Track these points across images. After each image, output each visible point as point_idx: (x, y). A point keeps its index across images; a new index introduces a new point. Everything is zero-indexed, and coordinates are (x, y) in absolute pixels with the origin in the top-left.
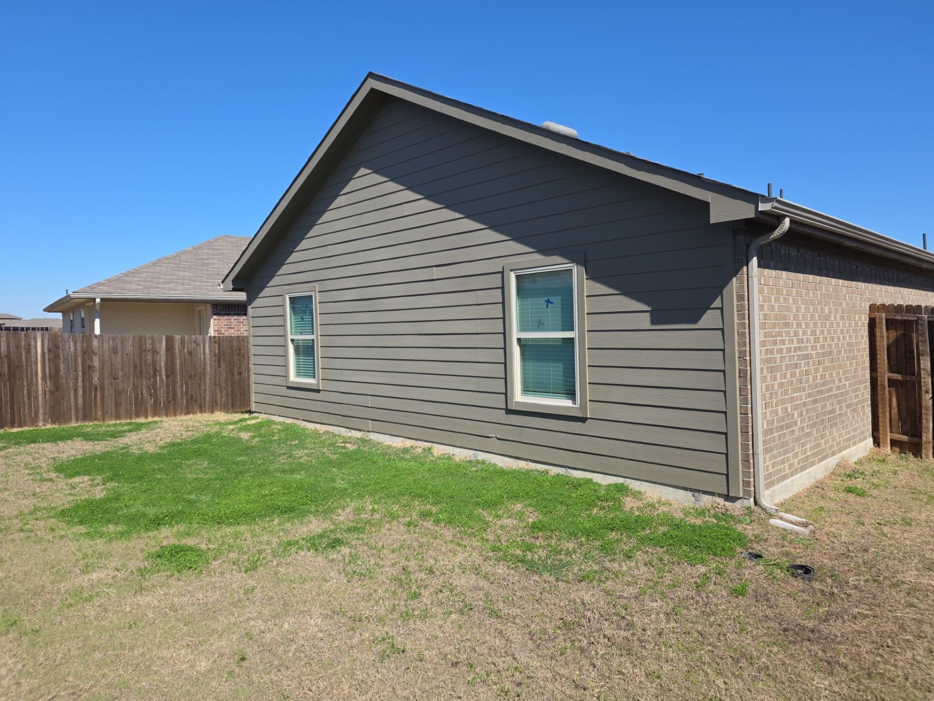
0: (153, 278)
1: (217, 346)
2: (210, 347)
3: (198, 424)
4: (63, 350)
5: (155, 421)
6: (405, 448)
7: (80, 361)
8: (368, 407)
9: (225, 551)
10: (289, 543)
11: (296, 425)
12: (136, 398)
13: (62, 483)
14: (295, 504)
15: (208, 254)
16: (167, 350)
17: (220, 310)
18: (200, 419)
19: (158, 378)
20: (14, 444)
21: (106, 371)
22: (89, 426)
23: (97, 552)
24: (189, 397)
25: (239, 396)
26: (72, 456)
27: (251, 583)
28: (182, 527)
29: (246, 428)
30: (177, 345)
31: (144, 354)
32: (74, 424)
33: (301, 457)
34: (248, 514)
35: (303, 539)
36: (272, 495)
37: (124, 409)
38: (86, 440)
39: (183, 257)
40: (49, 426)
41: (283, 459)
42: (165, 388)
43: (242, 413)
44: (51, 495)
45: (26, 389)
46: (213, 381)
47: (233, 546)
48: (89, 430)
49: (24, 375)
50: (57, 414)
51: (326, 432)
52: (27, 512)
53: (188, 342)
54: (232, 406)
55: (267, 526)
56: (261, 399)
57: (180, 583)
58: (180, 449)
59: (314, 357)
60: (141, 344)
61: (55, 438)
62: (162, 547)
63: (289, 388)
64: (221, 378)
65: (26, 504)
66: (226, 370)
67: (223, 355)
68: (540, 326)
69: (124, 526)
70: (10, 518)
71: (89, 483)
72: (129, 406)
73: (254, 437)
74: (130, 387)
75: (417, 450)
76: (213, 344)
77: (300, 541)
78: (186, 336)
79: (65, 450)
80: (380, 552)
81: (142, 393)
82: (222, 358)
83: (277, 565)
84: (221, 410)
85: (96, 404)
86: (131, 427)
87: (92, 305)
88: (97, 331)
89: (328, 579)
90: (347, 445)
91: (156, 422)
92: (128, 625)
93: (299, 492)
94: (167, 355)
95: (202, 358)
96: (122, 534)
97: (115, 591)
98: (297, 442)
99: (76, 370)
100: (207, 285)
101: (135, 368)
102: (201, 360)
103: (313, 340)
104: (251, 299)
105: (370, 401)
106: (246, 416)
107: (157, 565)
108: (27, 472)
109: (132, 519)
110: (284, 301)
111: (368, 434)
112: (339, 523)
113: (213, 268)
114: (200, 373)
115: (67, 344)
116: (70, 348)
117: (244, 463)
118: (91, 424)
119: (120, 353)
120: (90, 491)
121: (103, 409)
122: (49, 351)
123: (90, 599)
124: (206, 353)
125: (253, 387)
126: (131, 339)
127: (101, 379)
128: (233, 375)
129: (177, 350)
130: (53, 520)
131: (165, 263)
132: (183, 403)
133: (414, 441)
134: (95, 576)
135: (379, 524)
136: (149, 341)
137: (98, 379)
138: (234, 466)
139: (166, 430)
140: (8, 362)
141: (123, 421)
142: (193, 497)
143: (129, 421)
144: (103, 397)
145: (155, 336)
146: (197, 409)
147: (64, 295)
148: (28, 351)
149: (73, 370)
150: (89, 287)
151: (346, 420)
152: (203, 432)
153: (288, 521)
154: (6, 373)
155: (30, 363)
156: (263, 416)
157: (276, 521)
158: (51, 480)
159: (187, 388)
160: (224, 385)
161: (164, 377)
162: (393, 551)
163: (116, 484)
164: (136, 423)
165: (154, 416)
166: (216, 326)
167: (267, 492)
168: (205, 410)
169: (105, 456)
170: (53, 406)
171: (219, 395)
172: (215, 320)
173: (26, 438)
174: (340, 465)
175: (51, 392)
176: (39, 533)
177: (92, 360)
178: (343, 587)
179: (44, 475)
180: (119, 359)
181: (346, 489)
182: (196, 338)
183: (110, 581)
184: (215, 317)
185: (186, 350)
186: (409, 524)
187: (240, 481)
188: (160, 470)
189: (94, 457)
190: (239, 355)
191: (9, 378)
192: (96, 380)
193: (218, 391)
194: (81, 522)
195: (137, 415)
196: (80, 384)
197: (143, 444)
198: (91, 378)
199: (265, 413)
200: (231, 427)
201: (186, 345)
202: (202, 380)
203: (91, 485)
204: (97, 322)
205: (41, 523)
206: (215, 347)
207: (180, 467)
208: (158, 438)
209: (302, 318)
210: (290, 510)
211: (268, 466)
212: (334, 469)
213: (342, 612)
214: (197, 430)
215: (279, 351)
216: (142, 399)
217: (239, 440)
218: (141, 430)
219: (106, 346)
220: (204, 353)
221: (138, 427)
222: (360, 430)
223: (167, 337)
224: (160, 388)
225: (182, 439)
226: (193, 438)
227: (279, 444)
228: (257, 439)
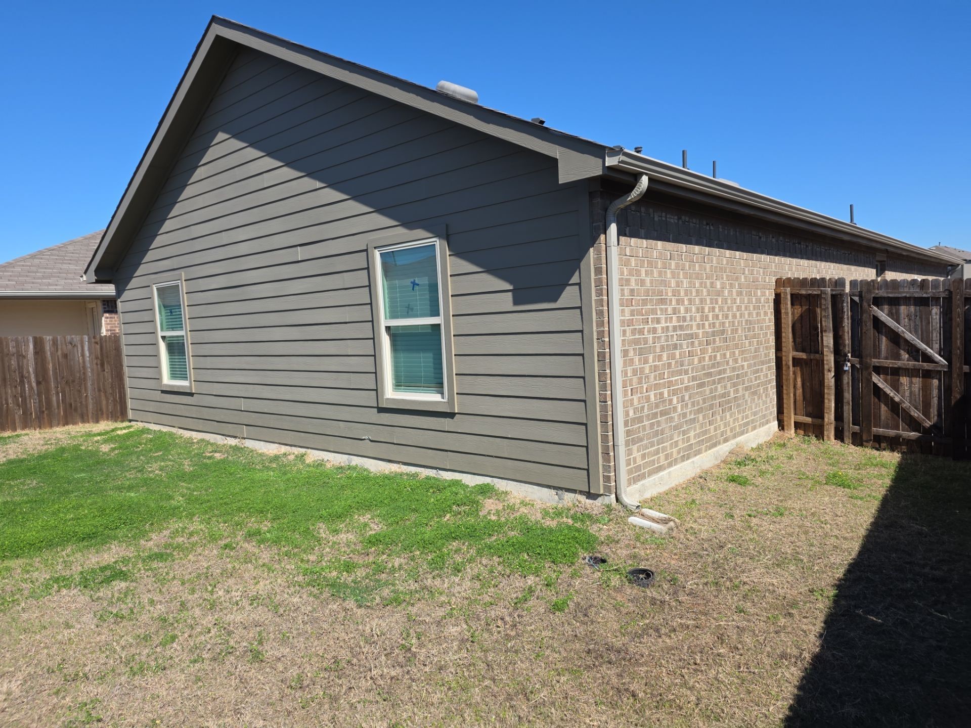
0: (29, 272)
1: (98, 347)
2: (90, 349)
3: (62, 437)
5: (19, 435)
6: (276, 456)
8: (242, 411)
11: (171, 433)
12: (1, 409)
16: (36, 353)
17: (111, 306)
19: (27, 386)
24: (68, 406)
29: (113, 440)
30: (48, 347)
31: (6, 358)
42: (36, 397)
46: (96, 386)
51: (201, 440)
53: (61, 344)
54: (122, 414)
56: (136, 405)
59: (185, 356)
63: (163, 392)
64: (106, 383)
66: (112, 374)
67: (107, 357)
68: (409, 312)
73: (114, 450)
75: (289, 457)
76: (93, 345)
78: (59, 337)
81: (7, 404)
82: (105, 360)
84: (108, 419)
90: (217, 454)
93: (116, 513)
94: (36, 359)
95: (81, 361)
98: (161, 453)
102: (79, 363)
103: (183, 337)
104: (119, 292)
105: (243, 404)
106: (120, 425)
110: (152, 292)
111: (244, 441)
114: (80, 378)
117: (80, 481)
124: (85, 356)
125: (129, 393)
129: (49, 353)
132: (59, 413)
133: (289, 447)
136: (12, 344)
138: (65, 485)
139: (20, 445)
145: (20, 338)
146: (78, 419)
151: (221, 426)
152: (62, 444)
156: (138, 425)
159: (64, 396)
160: (110, 391)
161: (34, 385)
165: (22, 429)
166: (109, 324)
168: (88, 419)
172: (107, 318)
182: (72, 339)
184: (107, 315)
185: (59, 353)
195: (3, 429)
199: (142, 422)
201: (59, 347)
202: (83, 387)
206: (96, 349)
209: (172, 312)
215: (149, 350)
216: (7, 410)
217: (96, 454)
220: (83, 355)
222: (235, 437)
223: (35, 338)
224: (30, 396)
226: (43, 453)
228: (116, 452)
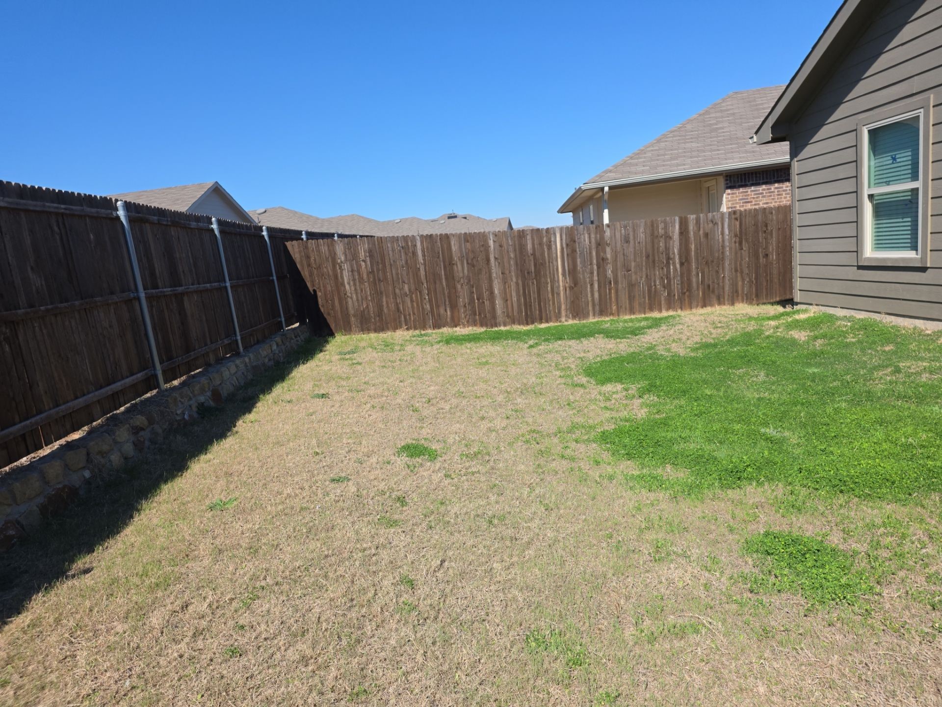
0: (659, 156)
1: (738, 223)
2: (729, 226)
3: (725, 319)
4: (579, 243)
5: (671, 316)
7: (594, 253)
11: (875, 320)
12: (650, 291)
13: (594, 389)
15: (717, 118)
16: (681, 233)
17: (734, 181)
18: (720, 312)
19: (672, 267)
20: (545, 340)
21: (618, 263)
22: (606, 321)
24: (706, 287)
25: (765, 284)
26: (597, 356)
30: (691, 227)
31: (656, 241)
32: (592, 320)
37: (637, 303)
38: (607, 337)
39: (689, 126)
40: (571, 322)
42: (679, 278)
44: (586, 406)
45: (549, 285)
46: (733, 267)
48: (607, 326)
49: (548, 273)
50: (577, 312)
53: (704, 222)
54: (757, 296)
59: (915, 216)
60: (653, 230)
61: (579, 334)
63: (860, 267)
64: (743, 262)
65: (562, 417)
66: (749, 253)
67: (746, 234)
72: (642, 300)
73: (815, 338)
74: (643, 279)
76: (732, 221)
78: (701, 215)
79: (589, 349)
81: (655, 285)
82: (744, 238)
84: (743, 302)
85: (610, 298)
86: (649, 323)
87: (600, 196)
88: (606, 220)
91: (673, 317)
94: (680, 240)
95: (720, 240)
99: (591, 264)
100: (718, 154)
101: (648, 257)
102: (719, 242)
104: (797, 151)
106: (787, 309)
108: (558, 373)
110: (858, 138)
113: (724, 132)
114: (718, 257)
115: (582, 237)
116: (585, 241)
117: (823, 378)
118: (607, 319)
119: (632, 242)
121: (617, 304)
122: (567, 245)
124: (725, 234)
125: (798, 271)
126: (642, 225)
127: (615, 272)
128: (757, 258)
129: (692, 233)
131: (670, 137)
132: (698, 294)
136: (661, 226)
137: (612, 272)
140: (534, 260)
141: (639, 316)
143: (643, 316)
144: (617, 291)
145: (668, 218)
146: (715, 300)
148: (549, 247)
149: (588, 263)
150: (598, 175)
152: (736, 329)
154: (533, 271)
155: (552, 259)
156: (814, 309)
158: (582, 386)
159: (703, 276)
160: (746, 271)
161: (678, 266)
164: (652, 318)
165: (668, 309)
166: (730, 201)
168: (724, 301)
169: (632, 358)
170: (573, 302)
171: (740, 283)
172: (728, 194)
173: (552, 335)
175: (571, 288)
177: (605, 252)
179: (575, 379)
180: (631, 249)
182: (714, 216)
184: (729, 191)
185: (701, 232)
190: (765, 232)
191: (536, 275)
192: (609, 273)
193: (739, 278)
194: (629, 455)
195: (651, 309)
196: (596, 278)
198: (605, 271)
199: (818, 305)
200: (772, 323)
201: (702, 226)
202: (721, 267)
204: (606, 213)
205: (582, 449)
206: (735, 226)
208: (684, 338)
211: (865, 385)
216: (655, 291)
218: (660, 326)
219: (618, 235)
220: (723, 234)
221: (657, 323)
223: (681, 219)
224: (674, 278)
225: (713, 339)
228: (821, 341)
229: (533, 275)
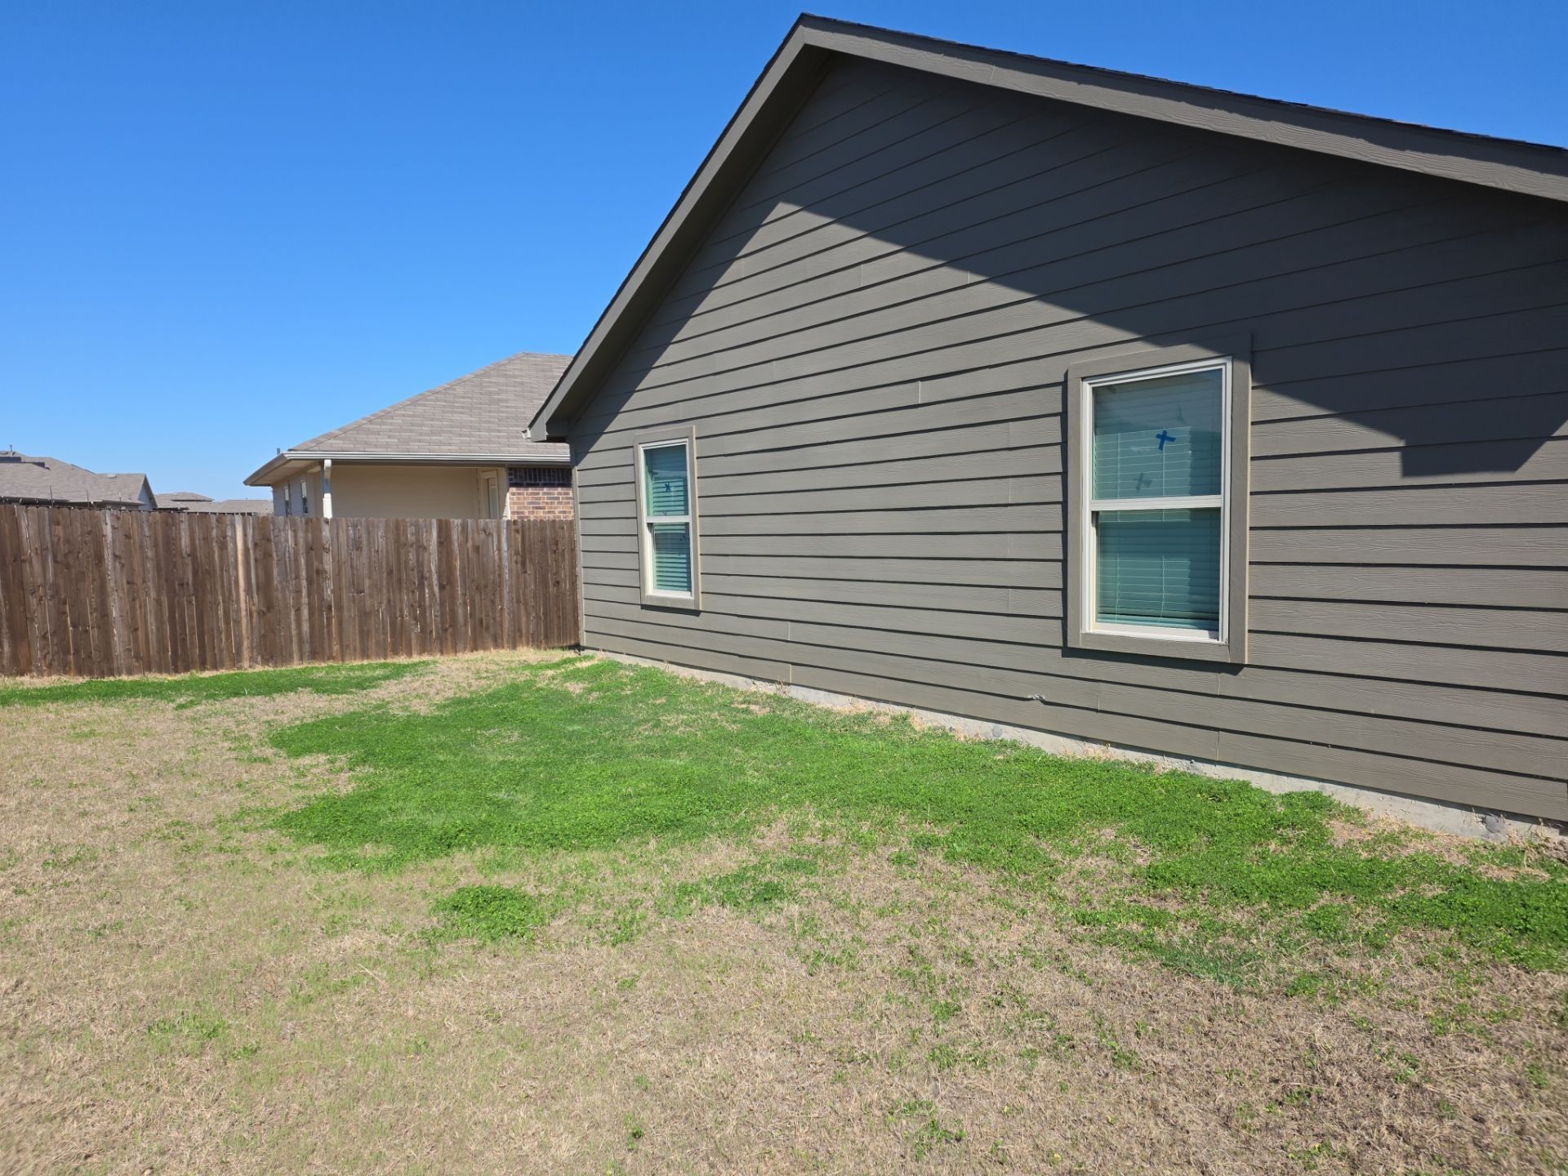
0: (412, 425)
1: (519, 537)
2: (508, 539)
3: (495, 668)
4: (276, 544)
5: (424, 662)
6: (857, 715)
7: (303, 561)
8: (787, 641)
9: (570, 900)
10: (685, 890)
11: (658, 670)
12: (393, 624)
13: (284, 765)
14: (681, 814)
15: (498, 384)
16: (440, 543)
17: (521, 477)
18: (496, 659)
19: (427, 591)
20: (207, 697)
21: (344, 580)
22: (320, 669)
23: (348, 896)
24: (477, 622)
25: (556, 621)
26: (297, 719)
27: (628, 968)
28: (490, 852)
29: (576, 675)
30: (455, 535)
31: (403, 551)
32: (296, 665)
33: (675, 728)
34: (602, 831)
35: (708, 882)
36: (640, 795)
37: (374, 641)
38: (317, 691)
39: (460, 390)
40: (259, 668)
41: (645, 730)
42: (438, 608)
43: (563, 648)
44: (267, 787)
45: (221, 607)
46: (514, 596)
47: (583, 892)
48: (321, 675)
49: (218, 586)
50: (271, 650)
51: (711, 683)
52: (229, 816)
53: (473, 531)
54: (546, 637)
55: (637, 852)
56: (596, 625)
57: (499, 963)
58: (472, 710)
59: (689, 554)
60: (398, 534)
61: (270, 688)
62: (460, 890)
63: (645, 607)
64: (527, 591)
65: (227, 802)
66: (535, 578)
67: (530, 553)
68: (1142, 486)
69: (391, 848)
70: (201, 827)
71: (327, 767)
72: (382, 637)
73: (590, 691)
74: (384, 606)
75: (881, 719)
76: (513, 533)
77: (703, 886)
78: (469, 521)
79: (285, 709)
80: (858, 914)
81: (402, 616)
82: (528, 556)
83: (670, 932)
84: (528, 644)
85: (330, 632)
86: (387, 671)
87: (319, 472)
88: (328, 513)
89: (771, 966)
90: (752, 707)
91: (426, 663)
92: (412, 1047)
93: (686, 790)
94: (440, 553)
95: (496, 558)
96: (389, 862)
97: (385, 974)
98: (664, 701)
99: (297, 577)
100: (499, 437)
101: (390, 573)
102: (494, 560)
103: (687, 524)
104: (577, 456)
105: (790, 631)
106: (571, 654)
107: (453, 925)
108: (226, 745)
109: (403, 835)
110: (635, 456)
111: (787, 688)
112: (767, 853)
113: (508, 407)
114: (494, 582)
115: (282, 534)
116: (287, 540)
117: (581, 736)
118: (323, 665)
119: (365, 549)
120: (329, 781)
121: (341, 641)
122: (256, 545)
123: (342, 988)
124: (503, 550)
125: (584, 607)
126: (382, 526)
127: (337, 592)
128: (546, 586)
129: (456, 545)
130: (271, 832)
131: (431, 400)
132: (467, 632)
133: (874, 703)
134: (348, 942)
135: (841, 857)
136: (411, 530)
137: (333, 592)
138: (564, 741)
139: (443, 676)
140: (193, 564)
141: (374, 662)
142: (502, 795)
143: (382, 661)
144: (340, 622)
145: (421, 520)
146: (490, 641)
147: (275, 455)
148: (223, 546)
149: (293, 576)
150: (314, 441)
151: (746, 662)
152: (505, 679)
153: (674, 846)
154: (190, 582)
155: (227, 565)
156: (600, 655)
157: (653, 844)
158: (265, 760)
159: (473, 607)
160: (531, 603)
161: (436, 589)
162: (881, 915)
163: (372, 770)
164: (394, 664)
165: (421, 652)
166: (516, 503)
167: (630, 790)
168: (503, 643)
169: (350, 720)
170: (264, 636)
171: (524, 619)
172: (513, 494)
173: (223, 688)
174: (747, 743)
175: (261, 614)
176: (249, 856)
177: (321, 561)
178: (802, 986)
179: (255, 751)
180: (364, 560)
181: (766, 789)
182: (487, 524)
183: (375, 953)
184: (514, 490)
185: (470, 544)
186: (899, 860)
187: (579, 769)
188: (442, 746)
189: (332, 722)
190: (555, 551)
191: (195, 590)
192: (328, 593)
193: (523, 612)
194: (318, 838)
195: (396, 652)
196: (305, 600)
197: (408, 699)
198: (321, 590)
199: (604, 650)
200: (550, 673)
201: (470, 536)
202: (498, 596)
203: (331, 771)
204: (327, 499)
205: (253, 838)
206: (516, 540)
207: (474, 741)
208: (432, 691)
209: (668, 487)
210: (674, 824)
211: (621, 742)
212: (736, 750)
213: (811, 1039)
214: (495, 677)
215: (627, 544)
216: (402, 625)
217: (566, 696)
218: (403, 676)
219: (343, 537)
220: (499, 549)
221: (399, 672)
222: (772, 681)
223: (440, 523)
224: (430, 606)
225: (471, 693)
226: (490, 691)
227: (634, 703)
228: (595, 694)
229: (191, 588)
